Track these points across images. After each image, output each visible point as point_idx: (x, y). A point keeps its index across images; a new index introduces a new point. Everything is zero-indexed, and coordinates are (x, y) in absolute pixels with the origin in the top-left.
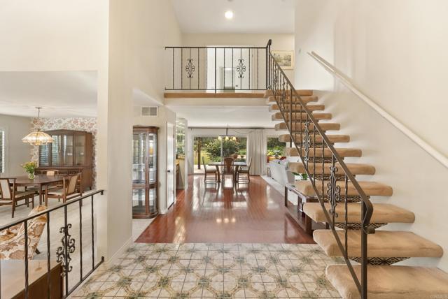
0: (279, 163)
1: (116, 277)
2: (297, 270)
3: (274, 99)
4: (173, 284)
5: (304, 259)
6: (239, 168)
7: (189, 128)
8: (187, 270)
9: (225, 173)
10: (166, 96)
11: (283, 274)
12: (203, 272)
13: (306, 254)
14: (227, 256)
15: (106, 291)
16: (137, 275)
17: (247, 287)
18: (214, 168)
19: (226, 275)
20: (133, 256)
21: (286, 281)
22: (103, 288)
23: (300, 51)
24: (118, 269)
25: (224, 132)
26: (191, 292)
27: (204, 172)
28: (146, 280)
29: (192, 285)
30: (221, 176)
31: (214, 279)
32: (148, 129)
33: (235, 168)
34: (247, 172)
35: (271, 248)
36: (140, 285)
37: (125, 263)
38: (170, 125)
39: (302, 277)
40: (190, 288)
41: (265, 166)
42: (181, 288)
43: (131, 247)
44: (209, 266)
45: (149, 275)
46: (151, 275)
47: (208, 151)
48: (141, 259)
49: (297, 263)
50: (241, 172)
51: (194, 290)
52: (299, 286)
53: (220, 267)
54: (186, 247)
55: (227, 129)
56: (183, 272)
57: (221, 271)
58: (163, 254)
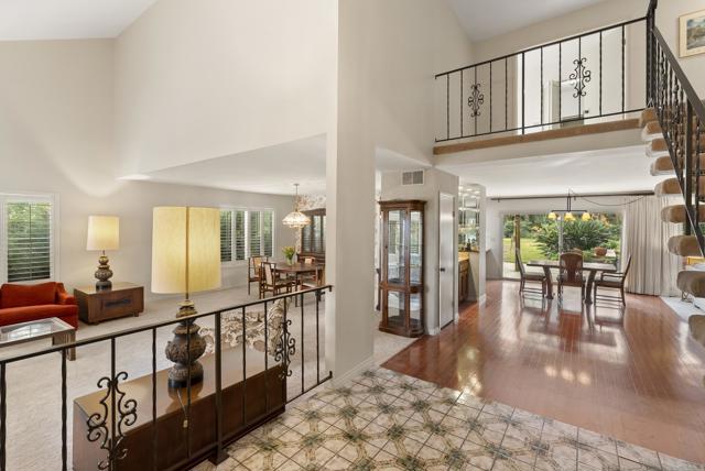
1: (342, 403)
3: (658, 126)
4: (407, 441)
6: (598, 276)
7: (492, 199)
8: (435, 429)
9: (562, 282)
10: (436, 151)
12: (460, 441)
14: (512, 431)
15: (326, 415)
16: (366, 409)
18: (540, 271)
19: (499, 462)
20: (368, 382)
22: (323, 410)
24: (347, 393)
25: (563, 204)
26: (428, 464)
27: (519, 277)
28: (373, 420)
29: (434, 454)
30: (555, 288)
31: (474, 460)
32: (409, 205)
33: (586, 275)
34: (620, 286)
35: (623, 452)
36: (365, 423)
37: (358, 388)
38: (445, 197)
40: (430, 456)
42: (415, 451)
43: (371, 370)
44: (474, 436)
45: (379, 414)
46: (382, 415)
47: (540, 239)
48: (378, 390)
50: (602, 283)
51: (434, 462)
53: (492, 445)
54: (445, 393)
55: (569, 197)
56: (429, 429)
57: (492, 453)
58: (408, 393)
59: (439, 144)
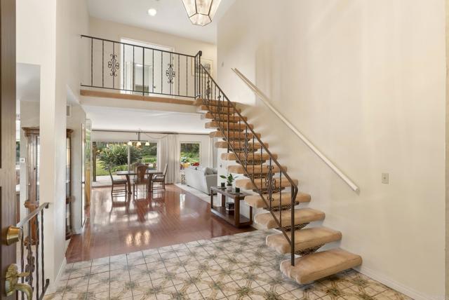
0: (196, 169)
2: (240, 251)
3: (206, 108)
5: (242, 243)
6: (153, 177)
7: (93, 130)
9: (136, 183)
10: (83, 93)
11: (231, 255)
12: (165, 269)
13: (242, 240)
16: (96, 287)
17: (208, 269)
18: (124, 178)
19: (186, 267)
20: (76, 275)
21: (234, 259)
23: (223, 64)
24: (68, 288)
25: (135, 137)
26: (162, 285)
27: (111, 184)
29: (160, 280)
30: (132, 187)
31: (177, 272)
34: (163, 181)
39: (245, 255)
40: (160, 282)
41: (179, 174)
42: (150, 285)
43: (67, 268)
44: (167, 264)
45: (110, 284)
46: (112, 283)
47: (102, 159)
49: (238, 247)
50: (156, 181)
51: (164, 283)
52: (245, 260)
53: (178, 263)
55: (139, 133)
57: (180, 265)
59: (84, 88)
